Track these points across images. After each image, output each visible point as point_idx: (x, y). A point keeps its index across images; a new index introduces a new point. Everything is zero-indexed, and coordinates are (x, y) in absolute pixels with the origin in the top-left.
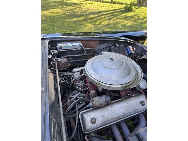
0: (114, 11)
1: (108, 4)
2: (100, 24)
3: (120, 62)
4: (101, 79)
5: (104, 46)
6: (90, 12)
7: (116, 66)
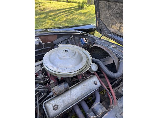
0: (70, 9)
1: (64, 3)
2: (59, 20)
3: (73, 53)
4: (58, 69)
5: (61, 39)
6: (49, 10)
7: (70, 56)
